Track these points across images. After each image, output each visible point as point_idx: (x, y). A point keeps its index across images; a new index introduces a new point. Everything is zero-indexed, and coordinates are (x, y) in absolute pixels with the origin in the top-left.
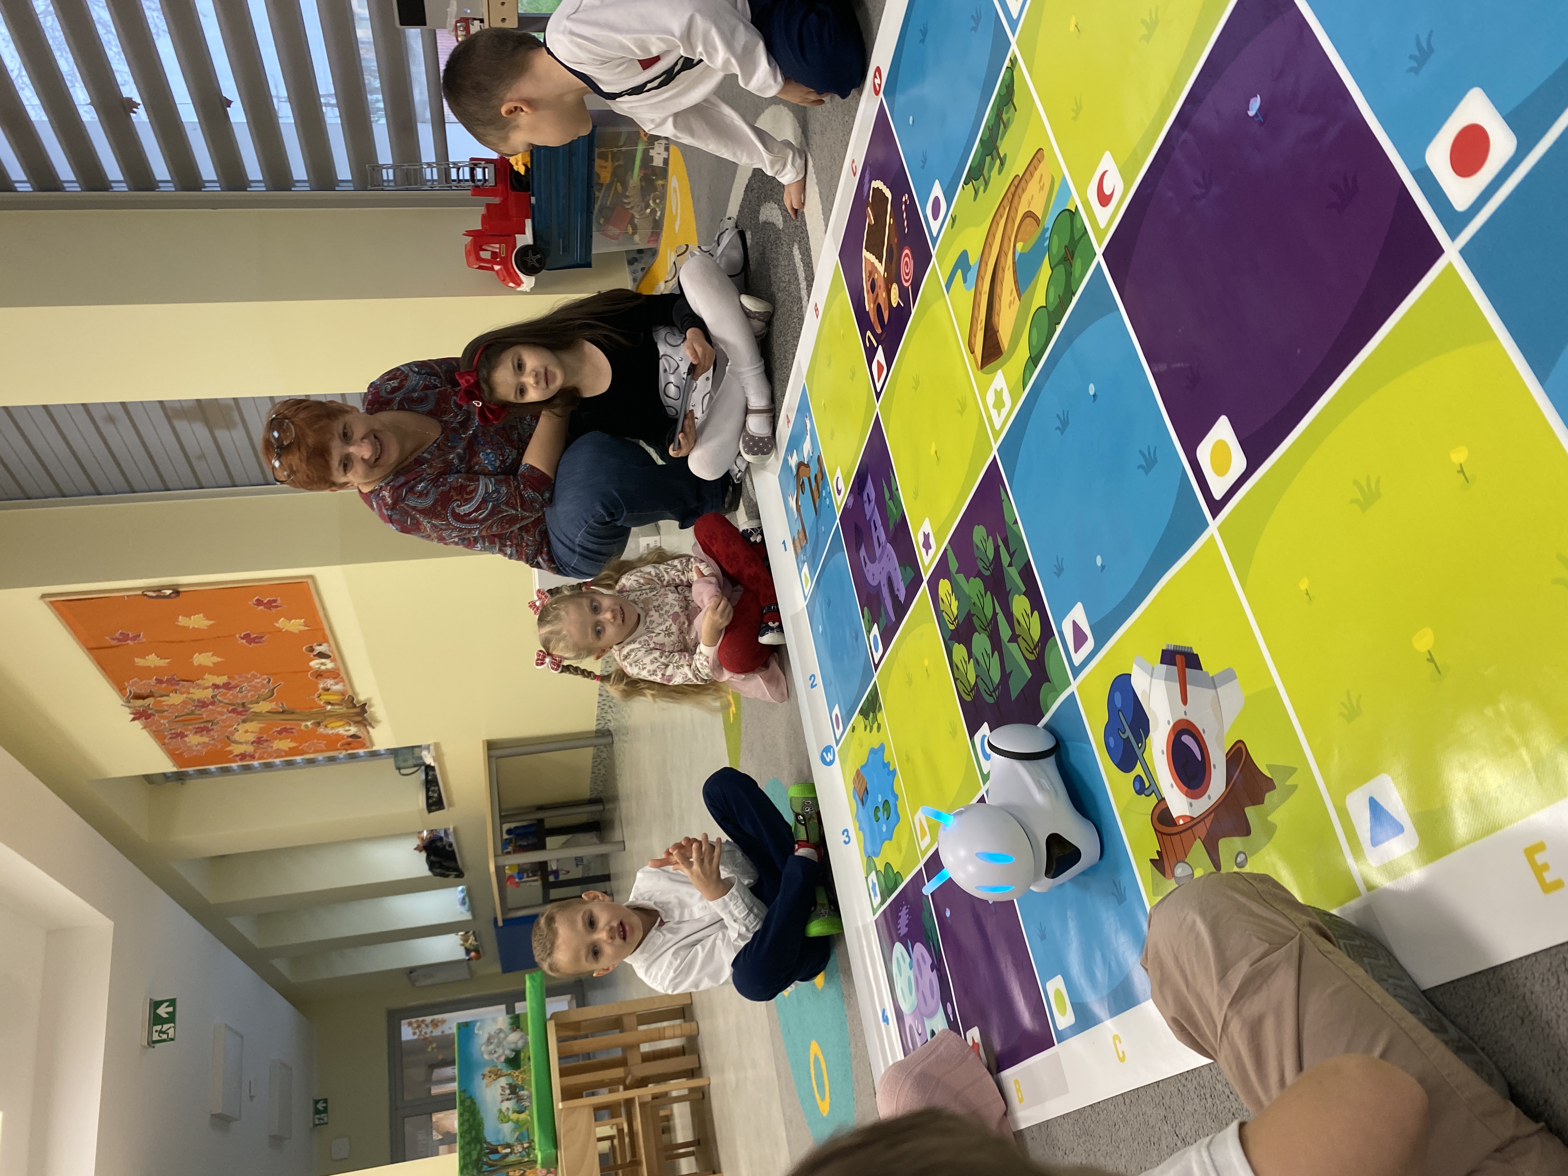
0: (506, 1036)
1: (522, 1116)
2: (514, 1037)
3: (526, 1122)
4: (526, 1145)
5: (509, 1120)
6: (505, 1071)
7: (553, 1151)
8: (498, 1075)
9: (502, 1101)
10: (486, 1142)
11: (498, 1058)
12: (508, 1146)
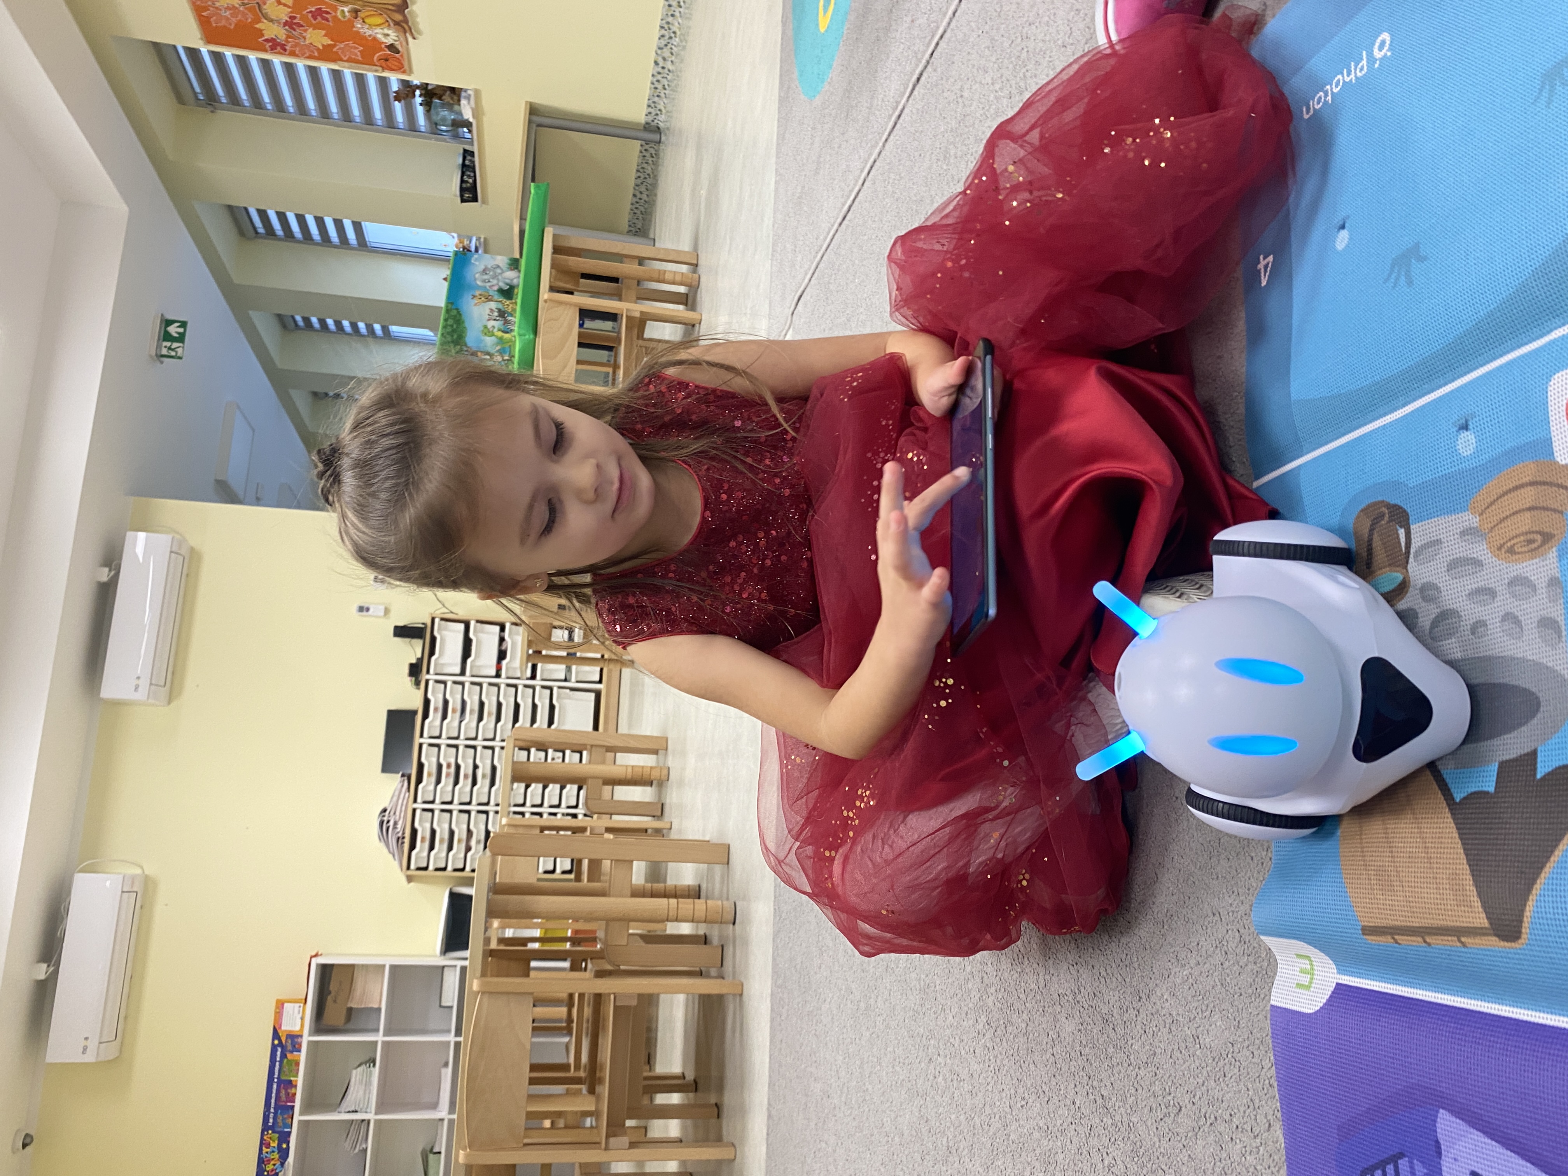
0: (503, 272)
1: (506, 336)
2: (511, 274)
3: (511, 340)
4: (506, 358)
5: (493, 335)
6: (497, 297)
7: (532, 336)
8: (489, 299)
9: (489, 320)
10: (466, 345)
11: (491, 287)
12: (488, 354)
